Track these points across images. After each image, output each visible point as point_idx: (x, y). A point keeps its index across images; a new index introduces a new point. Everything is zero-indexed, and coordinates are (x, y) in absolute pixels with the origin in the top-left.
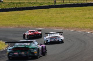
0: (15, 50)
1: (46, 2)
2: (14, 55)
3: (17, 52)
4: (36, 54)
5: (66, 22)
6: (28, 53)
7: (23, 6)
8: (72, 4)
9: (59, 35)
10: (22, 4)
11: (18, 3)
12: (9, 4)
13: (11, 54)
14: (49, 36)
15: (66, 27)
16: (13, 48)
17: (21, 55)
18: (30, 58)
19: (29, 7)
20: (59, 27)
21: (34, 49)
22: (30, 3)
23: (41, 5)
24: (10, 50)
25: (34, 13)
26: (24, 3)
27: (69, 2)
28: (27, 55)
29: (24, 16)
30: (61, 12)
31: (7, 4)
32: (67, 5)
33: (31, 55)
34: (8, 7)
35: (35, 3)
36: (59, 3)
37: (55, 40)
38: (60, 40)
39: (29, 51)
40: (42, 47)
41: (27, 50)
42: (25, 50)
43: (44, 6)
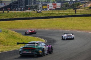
0: (24, 49)
1: (70, 13)
2: (23, 53)
3: (26, 51)
4: (41, 53)
5: (84, 26)
6: (34, 52)
7: (55, 15)
8: (88, 15)
9: (72, 35)
10: (54, 14)
11: (52, 13)
12: (46, 14)
13: (22, 52)
14: (65, 35)
15: (84, 30)
16: (23, 48)
17: (28, 53)
18: (36, 56)
19: (59, 16)
20: (79, 29)
21: (40, 49)
22: (60, 13)
23: (66, 15)
24: (21, 49)
25: (62, 20)
26: (56, 13)
27: (85, 13)
28: (33, 53)
29: (55, 22)
30: (80, 20)
31: (45, 14)
32: (84, 15)
33: (36, 54)
34: (45, 16)
35: (63, 14)
36: (79, 13)
37: (70, 37)
38: (73, 38)
39: (35, 51)
40: (49, 47)
41: (34, 50)
42: (32, 50)
43: (68, 16)
